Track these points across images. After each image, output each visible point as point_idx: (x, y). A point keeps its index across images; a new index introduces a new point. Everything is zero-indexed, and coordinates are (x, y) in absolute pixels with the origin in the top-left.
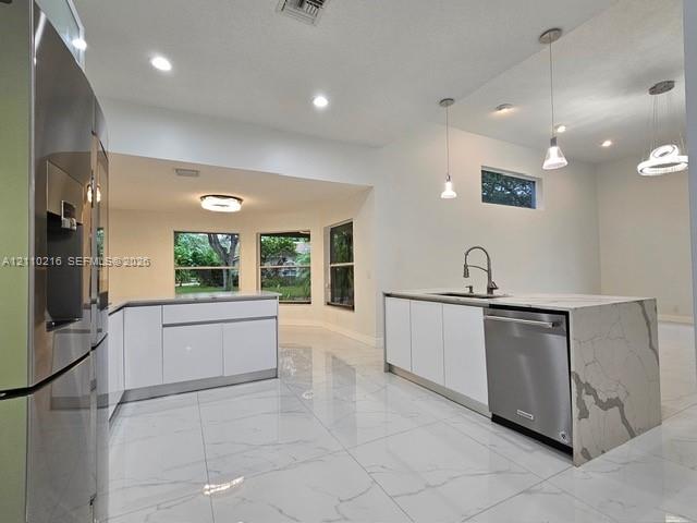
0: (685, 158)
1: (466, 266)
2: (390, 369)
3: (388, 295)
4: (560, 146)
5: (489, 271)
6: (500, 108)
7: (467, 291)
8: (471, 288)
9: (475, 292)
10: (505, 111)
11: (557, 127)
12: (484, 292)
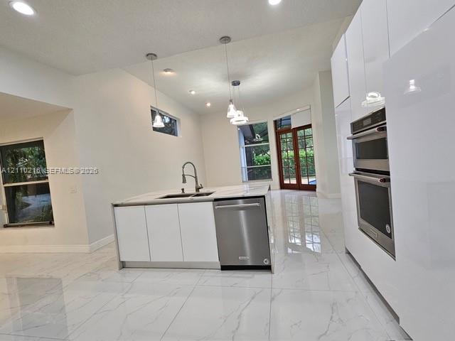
0: (246, 119)
1: (184, 176)
2: (123, 265)
3: (116, 206)
4: (235, 105)
5: (196, 177)
6: (166, 70)
7: (180, 192)
8: (183, 190)
9: (186, 192)
10: (169, 73)
11: (190, 91)
12: (194, 191)
